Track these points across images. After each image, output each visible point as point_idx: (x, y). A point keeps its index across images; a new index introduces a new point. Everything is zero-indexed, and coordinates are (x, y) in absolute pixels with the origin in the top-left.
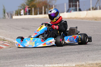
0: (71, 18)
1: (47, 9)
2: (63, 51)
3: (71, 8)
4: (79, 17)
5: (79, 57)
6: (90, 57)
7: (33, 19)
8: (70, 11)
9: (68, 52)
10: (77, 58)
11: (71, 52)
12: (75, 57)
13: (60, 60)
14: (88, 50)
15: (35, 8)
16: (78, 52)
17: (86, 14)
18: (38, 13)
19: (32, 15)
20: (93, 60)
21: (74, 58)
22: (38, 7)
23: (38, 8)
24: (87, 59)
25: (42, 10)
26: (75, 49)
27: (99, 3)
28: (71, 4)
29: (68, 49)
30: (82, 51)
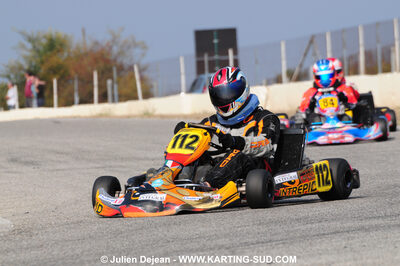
1: (109, 82)
2: (173, 246)
3: (206, 76)
7: (56, 122)
8: (202, 87)
14: (270, 241)
15: (64, 79)
16: (232, 250)
17: (263, 97)
18: (77, 99)
19: (51, 106)
22: (76, 76)
23: (73, 79)
25: (93, 86)
26: (219, 238)
27: (315, 54)
28: (206, 58)
29: (191, 239)
30: (247, 244)
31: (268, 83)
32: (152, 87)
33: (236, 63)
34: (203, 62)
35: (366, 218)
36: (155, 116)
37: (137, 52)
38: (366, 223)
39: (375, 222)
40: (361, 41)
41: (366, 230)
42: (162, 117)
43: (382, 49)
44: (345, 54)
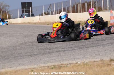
0: (24, 23)
2: (16, 55)
3: (24, 14)
4: (32, 22)
8: (23, 16)
10: (29, 61)
11: (24, 56)
13: (13, 64)
16: (31, 56)
17: (39, 19)
20: (45, 63)
21: (27, 61)
24: (39, 62)
26: (28, 53)
27: (51, 8)
28: (24, 9)
30: (35, 54)
31: (40, 16)
32: (11, 16)
33: (32, 10)
34: (24, 10)
35: (64, 48)
36: (12, 23)
37: (7, 8)
38: (64, 49)
39: (66, 49)
40: (62, 6)
41: (64, 51)
42: (13, 23)
43: (67, 7)
44: (58, 9)
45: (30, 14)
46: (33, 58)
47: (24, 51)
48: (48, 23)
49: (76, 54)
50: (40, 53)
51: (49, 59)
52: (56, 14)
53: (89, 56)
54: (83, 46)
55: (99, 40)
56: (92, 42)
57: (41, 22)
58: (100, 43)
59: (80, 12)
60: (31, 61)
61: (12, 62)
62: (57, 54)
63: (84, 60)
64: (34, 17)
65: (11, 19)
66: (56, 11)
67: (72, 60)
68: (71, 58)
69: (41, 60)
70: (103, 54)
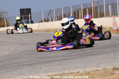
2: (15, 65)
3: (23, 20)
5: (31, 70)
6: (42, 70)
9: (20, 66)
10: (29, 71)
11: (23, 66)
12: (26, 70)
13: (12, 74)
16: (31, 65)
17: (38, 26)
20: (46, 72)
24: (39, 72)
26: (27, 62)
27: (51, 15)
28: (23, 16)
29: (20, 63)
30: (34, 64)
31: (39, 23)
32: (9, 23)
33: (31, 17)
35: (64, 57)
37: (5, 14)
39: (67, 58)
40: (63, 12)
41: (65, 60)
43: (68, 13)
44: (59, 15)
45: (29, 21)
46: (32, 68)
47: (23, 60)
48: (48, 31)
49: (77, 63)
50: (40, 62)
51: (49, 68)
52: (56, 21)
53: (91, 65)
54: (84, 54)
55: (102, 48)
56: (94, 50)
57: (41, 29)
58: (103, 51)
59: (81, 18)
60: (30, 71)
61: (10, 71)
62: (58, 63)
63: (86, 69)
64: (33, 24)
65: (9, 27)
66: (56, 18)
67: (74, 69)
68: (72, 67)
69: (41, 69)
70: (106, 62)
